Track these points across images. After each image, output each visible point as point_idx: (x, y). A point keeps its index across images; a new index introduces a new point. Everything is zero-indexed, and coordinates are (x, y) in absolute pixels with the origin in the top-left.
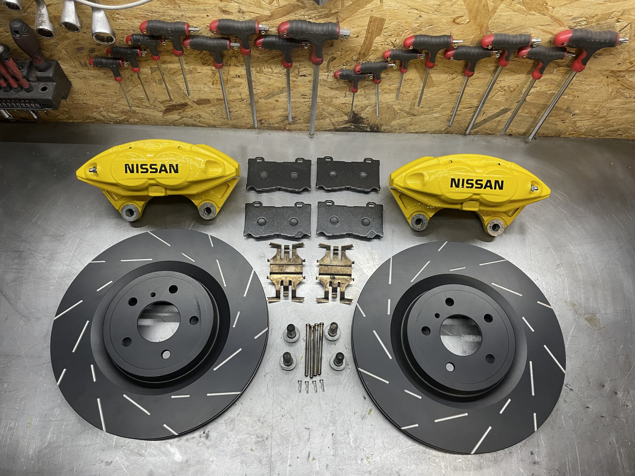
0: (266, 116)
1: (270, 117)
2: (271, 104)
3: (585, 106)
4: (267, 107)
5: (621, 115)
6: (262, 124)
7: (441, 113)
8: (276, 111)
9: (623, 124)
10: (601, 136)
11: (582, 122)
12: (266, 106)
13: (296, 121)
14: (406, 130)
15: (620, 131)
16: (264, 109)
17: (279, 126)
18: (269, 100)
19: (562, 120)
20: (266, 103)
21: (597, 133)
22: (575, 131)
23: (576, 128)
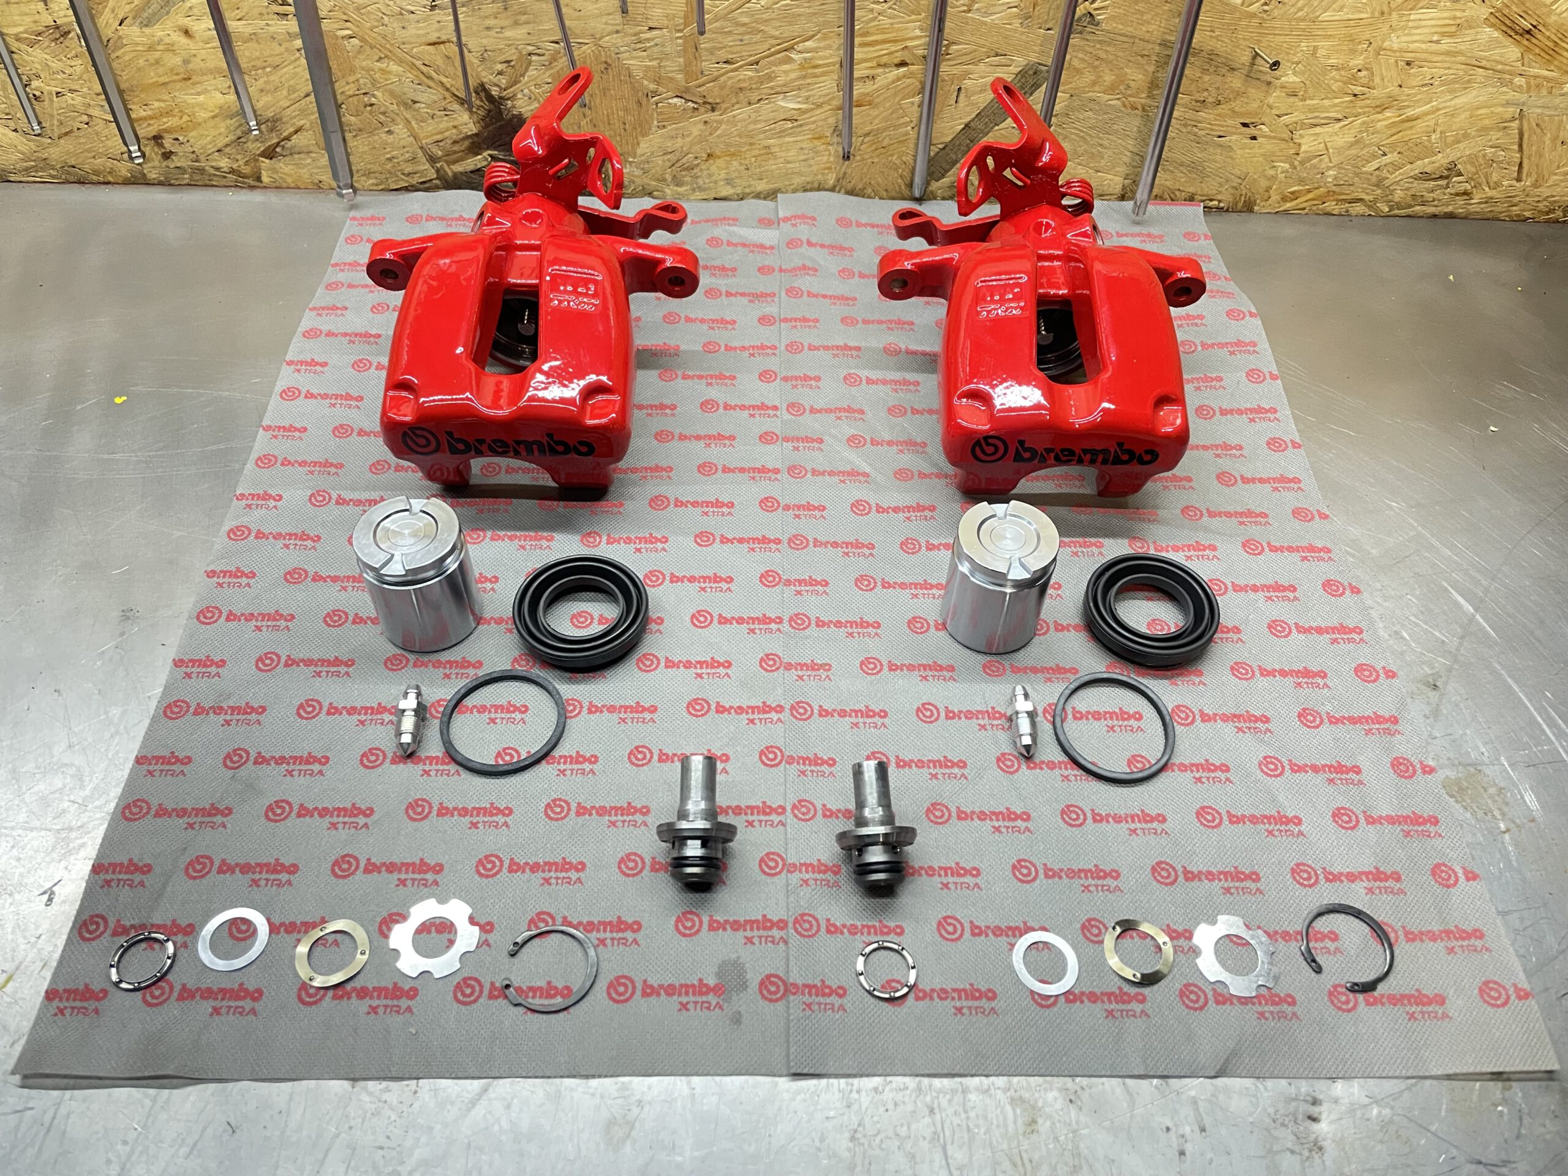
0: (168, 113)
1: (185, 118)
2: (171, 49)
3: (1316, 48)
4: (161, 70)
5: (1450, 92)
6: (167, 155)
7: (804, 94)
8: (199, 88)
9: (1466, 136)
10: (1399, 206)
11: (1318, 130)
12: (157, 62)
13: (288, 138)
14: (700, 182)
15: (1460, 174)
16: (152, 77)
17: (235, 166)
18: (158, 31)
19: (1245, 125)
20: (151, 48)
21: (1377, 186)
22: (1301, 181)
23: (1302, 163)
